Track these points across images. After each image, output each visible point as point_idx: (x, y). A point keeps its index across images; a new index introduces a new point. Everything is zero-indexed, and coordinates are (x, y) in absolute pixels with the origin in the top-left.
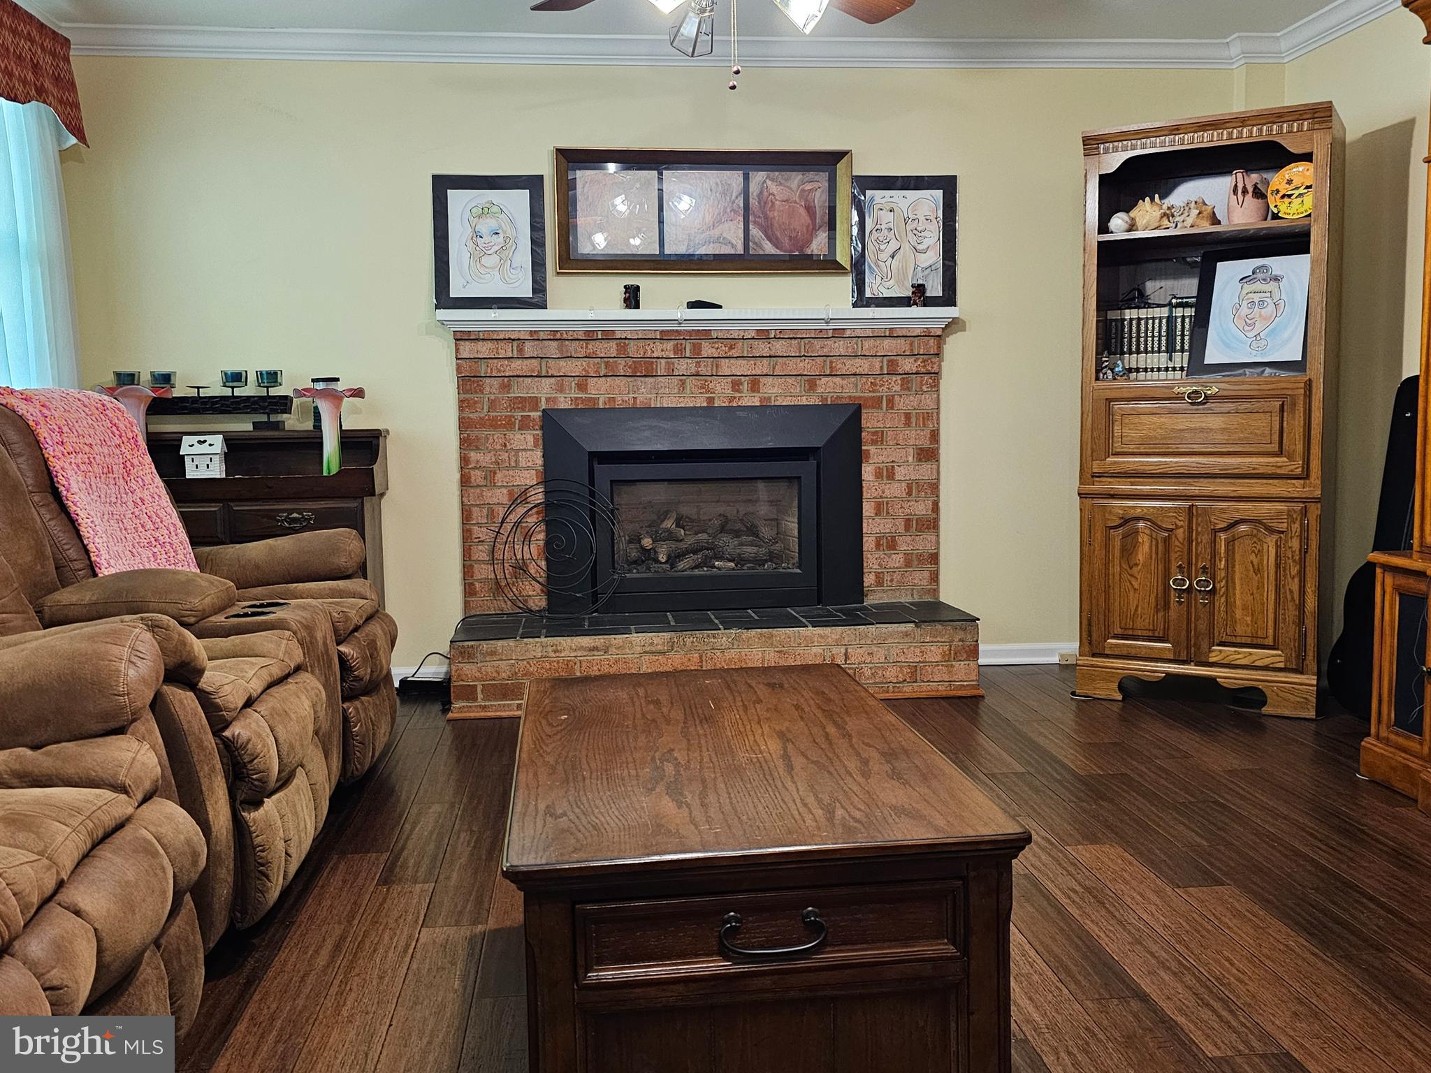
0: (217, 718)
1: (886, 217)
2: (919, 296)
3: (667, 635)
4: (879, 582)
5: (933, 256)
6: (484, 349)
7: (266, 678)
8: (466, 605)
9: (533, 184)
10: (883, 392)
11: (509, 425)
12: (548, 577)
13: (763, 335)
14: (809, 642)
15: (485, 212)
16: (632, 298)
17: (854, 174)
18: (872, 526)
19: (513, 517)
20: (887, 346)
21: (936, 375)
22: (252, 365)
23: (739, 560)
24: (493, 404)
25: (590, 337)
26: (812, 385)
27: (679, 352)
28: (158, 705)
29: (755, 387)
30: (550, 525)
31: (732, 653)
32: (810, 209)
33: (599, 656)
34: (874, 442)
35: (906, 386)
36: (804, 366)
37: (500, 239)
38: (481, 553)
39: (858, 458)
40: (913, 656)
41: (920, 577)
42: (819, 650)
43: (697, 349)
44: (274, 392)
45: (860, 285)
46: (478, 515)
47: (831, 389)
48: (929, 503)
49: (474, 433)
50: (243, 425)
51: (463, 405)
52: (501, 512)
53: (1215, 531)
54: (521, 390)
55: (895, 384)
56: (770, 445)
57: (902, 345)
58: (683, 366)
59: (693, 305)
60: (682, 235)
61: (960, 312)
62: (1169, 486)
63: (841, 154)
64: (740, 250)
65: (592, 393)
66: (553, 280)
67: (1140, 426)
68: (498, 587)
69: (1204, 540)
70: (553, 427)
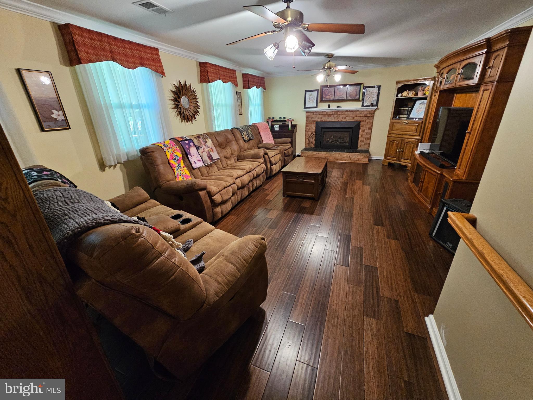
0: (269, 158)
1: (369, 92)
2: (372, 105)
3: (326, 152)
4: (360, 146)
5: (375, 98)
6: (309, 114)
7: (274, 154)
8: (305, 146)
9: (317, 90)
10: (364, 119)
11: (312, 124)
12: (315, 144)
13: (347, 111)
14: (345, 154)
15: (311, 95)
16: (329, 106)
17: (364, 86)
18: (360, 139)
19: (311, 136)
20: (366, 112)
21: (373, 117)
22: (282, 116)
23: (340, 143)
24: (310, 121)
25: (323, 112)
26: (353, 118)
27: (335, 114)
28: (264, 156)
29: (345, 118)
30: (316, 137)
31: (334, 155)
32: (356, 92)
33: (317, 154)
34: (362, 127)
35: (368, 118)
36: (353, 115)
37: (313, 98)
38: (307, 140)
39: (359, 129)
40: (359, 157)
41: (367, 146)
42: (346, 155)
43: (337, 113)
44: (285, 120)
45: (363, 103)
46: (307, 135)
47: (356, 119)
48: (369, 136)
49: (307, 125)
50: (281, 123)
51: (306, 121)
52: (310, 135)
53: (405, 143)
54: (313, 119)
55: (366, 118)
56: (346, 127)
57: (368, 112)
58: (335, 116)
59: (338, 107)
60: (337, 97)
61: (378, 107)
62: (400, 136)
63: (362, 83)
64: (345, 98)
65: (322, 119)
66: (319, 104)
67: (397, 127)
68: (309, 144)
69: (403, 144)
70: (317, 124)
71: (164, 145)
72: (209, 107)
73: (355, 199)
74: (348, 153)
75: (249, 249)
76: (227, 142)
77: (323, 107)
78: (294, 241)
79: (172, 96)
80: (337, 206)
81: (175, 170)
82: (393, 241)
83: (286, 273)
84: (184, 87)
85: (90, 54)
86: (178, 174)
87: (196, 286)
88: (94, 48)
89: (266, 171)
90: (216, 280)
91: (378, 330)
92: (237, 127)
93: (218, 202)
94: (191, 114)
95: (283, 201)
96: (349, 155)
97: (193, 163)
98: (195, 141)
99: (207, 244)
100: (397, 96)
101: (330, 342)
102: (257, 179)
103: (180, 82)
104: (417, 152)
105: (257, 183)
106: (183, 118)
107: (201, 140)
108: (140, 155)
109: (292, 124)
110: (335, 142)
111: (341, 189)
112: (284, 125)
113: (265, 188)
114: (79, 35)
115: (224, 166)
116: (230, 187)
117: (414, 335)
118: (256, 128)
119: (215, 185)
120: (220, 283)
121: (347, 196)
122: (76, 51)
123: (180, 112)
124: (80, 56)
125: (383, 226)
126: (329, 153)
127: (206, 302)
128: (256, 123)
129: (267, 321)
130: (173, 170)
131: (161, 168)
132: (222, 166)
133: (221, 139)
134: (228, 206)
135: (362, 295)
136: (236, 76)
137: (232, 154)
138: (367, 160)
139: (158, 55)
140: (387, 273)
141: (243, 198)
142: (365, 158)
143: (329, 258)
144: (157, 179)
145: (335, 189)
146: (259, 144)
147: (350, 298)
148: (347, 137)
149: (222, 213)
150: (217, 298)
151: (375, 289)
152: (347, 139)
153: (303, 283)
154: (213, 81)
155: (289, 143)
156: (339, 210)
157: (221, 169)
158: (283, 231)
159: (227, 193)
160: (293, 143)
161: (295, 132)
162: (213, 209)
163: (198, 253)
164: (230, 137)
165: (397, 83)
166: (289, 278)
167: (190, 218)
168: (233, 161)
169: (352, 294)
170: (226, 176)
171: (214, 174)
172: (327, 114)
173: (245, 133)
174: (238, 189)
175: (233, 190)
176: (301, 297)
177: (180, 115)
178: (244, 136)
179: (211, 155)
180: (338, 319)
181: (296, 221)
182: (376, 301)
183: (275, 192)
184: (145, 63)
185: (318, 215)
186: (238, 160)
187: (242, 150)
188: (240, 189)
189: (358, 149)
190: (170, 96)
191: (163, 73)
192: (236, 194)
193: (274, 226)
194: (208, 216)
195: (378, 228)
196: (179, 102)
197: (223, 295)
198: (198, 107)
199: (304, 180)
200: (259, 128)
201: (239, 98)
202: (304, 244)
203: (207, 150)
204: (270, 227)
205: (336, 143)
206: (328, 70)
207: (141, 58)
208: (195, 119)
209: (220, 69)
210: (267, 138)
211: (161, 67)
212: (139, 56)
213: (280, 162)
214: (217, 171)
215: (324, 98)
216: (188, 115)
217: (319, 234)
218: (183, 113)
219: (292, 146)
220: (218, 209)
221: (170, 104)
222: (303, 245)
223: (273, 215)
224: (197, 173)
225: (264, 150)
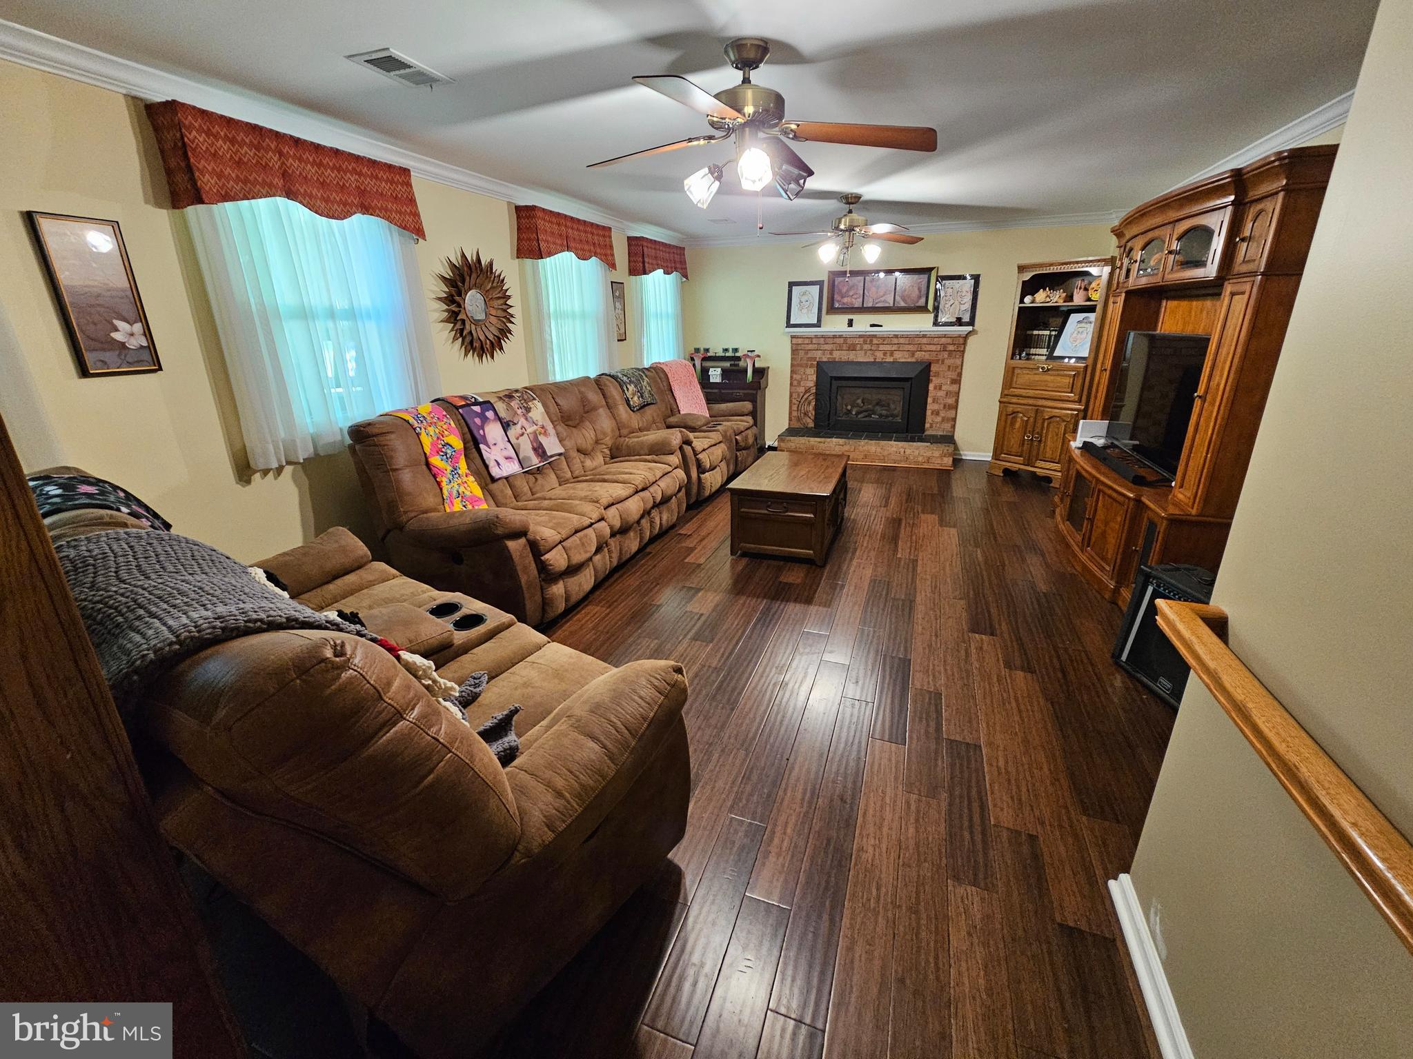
1: (950, 291)
2: (959, 322)
3: (843, 440)
4: (931, 427)
5: (968, 306)
6: (800, 341)
7: (710, 444)
8: (789, 424)
9: (820, 283)
10: (940, 357)
11: (807, 366)
12: (815, 418)
13: (896, 336)
14: (892, 446)
15: (804, 294)
16: (850, 323)
17: (939, 274)
18: (931, 407)
19: (805, 397)
20: (943, 340)
21: (963, 352)
22: (730, 347)
23: (881, 416)
24: (802, 359)
25: (834, 337)
26: (913, 354)
27: (865, 342)
28: (681, 448)
29: (892, 355)
30: (817, 400)
31: (865, 448)
32: (920, 290)
33: (822, 444)
34: (935, 376)
35: (950, 355)
36: (911, 348)
37: (808, 303)
38: (795, 408)
39: (928, 381)
40: (929, 454)
41: (947, 426)
43: (871, 341)
44: (737, 355)
45: (936, 317)
46: (795, 395)
47: (919, 355)
48: (954, 399)
49: (795, 369)
50: (727, 364)
51: (792, 359)
52: (802, 395)
53: (1044, 420)
54: (810, 355)
55: (946, 355)
56: (894, 376)
57: (949, 341)
58: (866, 347)
59: (872, 326)
60: (871, 300)
61: (975, 328)
62: (1031, 401)
63: (933, 268)
64: (892, 305)
65: (835, 356)
66: (825, 317)
67: (1023, 378)
68: (799, 419)
69: (1040, 422)
70: (820, 367)
71: (417, 418)
72: (538, 318)
73: (920, 562)
74: (901, 444)
75: (641, 697)
76: (586, 409)
77: (836, 324)
78: (762, 676)
79: (442, 290)
80: (873, 581)
81: (444, 484)
82: (1020, 674)
83: (738, 762)
84: (473, 268)
85: (228, 178)
86: (450, 494)
87: (493, 803)
88: (239, 163)
89: (687, 486)
90: (549, 785)
91: (988, 918)
92: (613, 373)
93: (557, 569)
94: (491, 337)
95: (733, 566)
96: (902, 447)
97: (492, 464)
98: (500, 407)
99: (525, 685)
100: (1022, 301)
101: (857, 956)
102: (664, 508)
103: (463, 256)
104: (1076, 444)
105: (664, 518)
106: (469, 347)
107: (514, 404)
108: (348, 441)
109: (756, 365)
110: (866, 414)
111: (883, 537)
112: (736, 368)
113: (682, 532)
114: (201, 130)
115: (576, 473)
116: (590, 531)
117: (1081, 932)
118: (662, 376)
119: (551, 524)
120: (559, 794)
121: (899, 556)
122: (189, 169)
123: (462, 331)
124: (199, 183)
125: (992, 634)
126: (851, 442)
127: (520, 847)
128: (662, 361)
129: (686, 899)
130: (439, 484)
131: (406, 477)
132: (569, 475)
133: (567, 403)
134: (586, 580)
135: (943, 821)
136: (611, 242)
137: (597, 442)
138: (948, 461)
139: (409, 185)
140: (1007, 762)
141: (624, 559)
142: (943, 456)
143: (855, 720)
144: (392, 506)
145: (867, 538)
146: (670, 417)
147: (912, 830)
148: (896, 403)
149: (567, 599)
150: (550, 836)
151: (976, 805)
152: (897, 408)
153: (785, 790)
154: (550, 254)
155: (747, 415)
156: (879, 591)
157: (567, 481)
158: (731, 647)
159: (583, 544)
160: (757, 415)
161: (762, 386)
162: (542, 589)
163: (502, 708)
164: (594, 397)
165: (1022, 269)
166: (746, 778)
167: (480, 612)
168: (599, 459)
169: (917, 820)
170: (581, 499)
171: (549, 495)
172: (845, 342)
173: (631, 388)
174: (613, 535)
175: (599, 536)
176: (779, 829)
177: (460, 339)
178: (629, 395)
179: (541, 444)
180: (878, 889)
181: (767, 621)
182: (978, 838)
183: (712, 543)
184: (373, 205)
185: (825, 606)
186: (612, 457)
187: (624, 432)
188: (618, 536)
189: (927, 433)
190: (436, 289)
191: (419, 232)
192: (606, 549)
193: (708, 632)
194: (531, 606)
195: (982, 640)
196: (459, 306)
197: (569, 826)
198: (509, 318)
199: (787, 512)
200: (669, 376)
201: (619, 297)
202: (787, 684)
203: (530, 430)
204: (695, 639)
205: (869, 416)
206: (847, 233)
207: (362, 192)
208: (501, 348)
209: (569, 224)
210: (691, 402)
211: (416, 215)
212: (359, 188)
213: (723, 465)
214: (557, 485)
215: (838, 301)
216: (482, 338)
217: (827, 657)
218: (471, 333)
219: (755, 424)
220: (558, 589)
221: (438, 311)
222: (783, 685)
223: (706, 603)
224: (502, 491)
225: (681, 432)
